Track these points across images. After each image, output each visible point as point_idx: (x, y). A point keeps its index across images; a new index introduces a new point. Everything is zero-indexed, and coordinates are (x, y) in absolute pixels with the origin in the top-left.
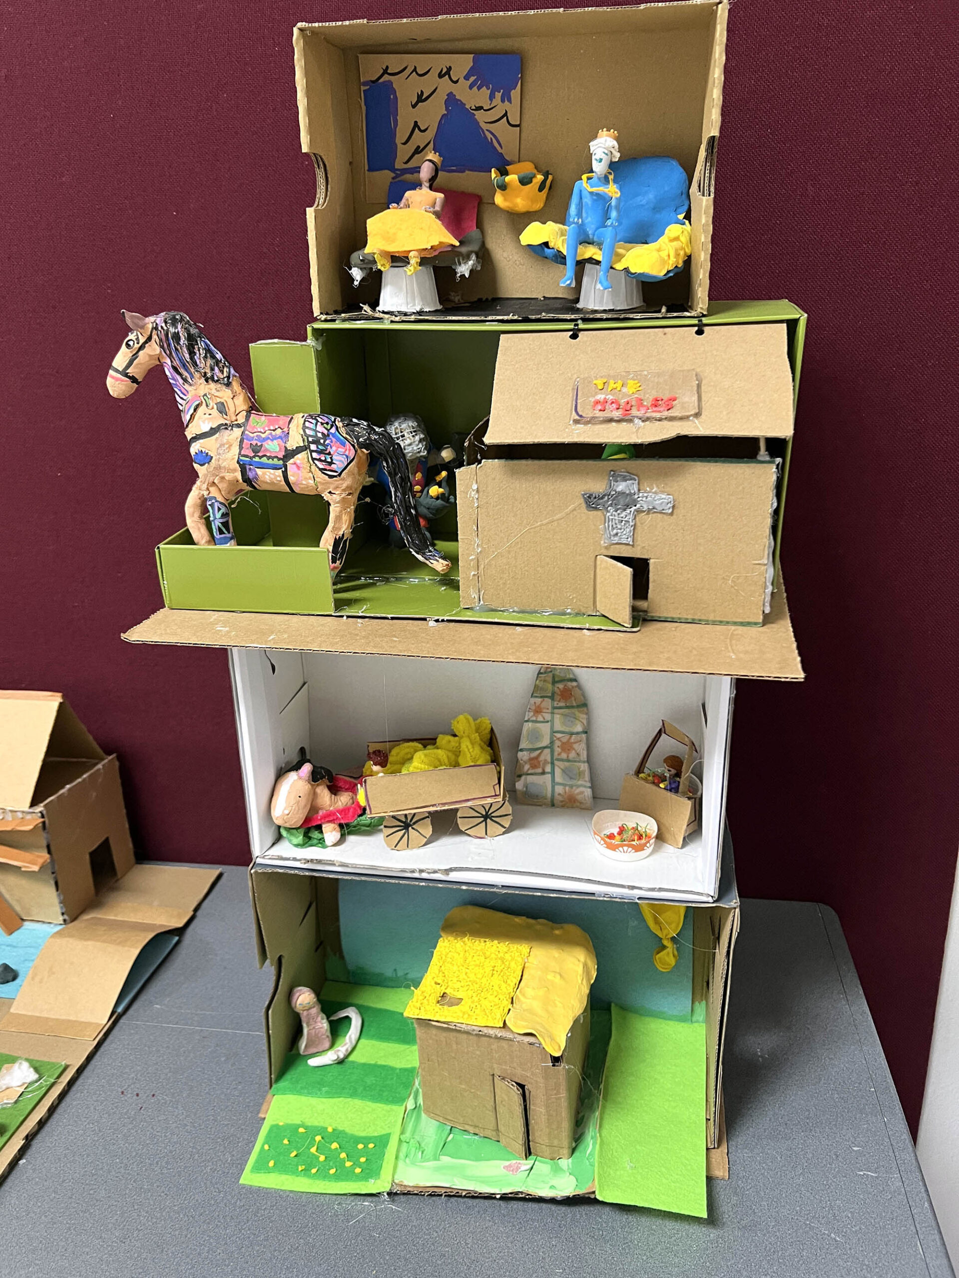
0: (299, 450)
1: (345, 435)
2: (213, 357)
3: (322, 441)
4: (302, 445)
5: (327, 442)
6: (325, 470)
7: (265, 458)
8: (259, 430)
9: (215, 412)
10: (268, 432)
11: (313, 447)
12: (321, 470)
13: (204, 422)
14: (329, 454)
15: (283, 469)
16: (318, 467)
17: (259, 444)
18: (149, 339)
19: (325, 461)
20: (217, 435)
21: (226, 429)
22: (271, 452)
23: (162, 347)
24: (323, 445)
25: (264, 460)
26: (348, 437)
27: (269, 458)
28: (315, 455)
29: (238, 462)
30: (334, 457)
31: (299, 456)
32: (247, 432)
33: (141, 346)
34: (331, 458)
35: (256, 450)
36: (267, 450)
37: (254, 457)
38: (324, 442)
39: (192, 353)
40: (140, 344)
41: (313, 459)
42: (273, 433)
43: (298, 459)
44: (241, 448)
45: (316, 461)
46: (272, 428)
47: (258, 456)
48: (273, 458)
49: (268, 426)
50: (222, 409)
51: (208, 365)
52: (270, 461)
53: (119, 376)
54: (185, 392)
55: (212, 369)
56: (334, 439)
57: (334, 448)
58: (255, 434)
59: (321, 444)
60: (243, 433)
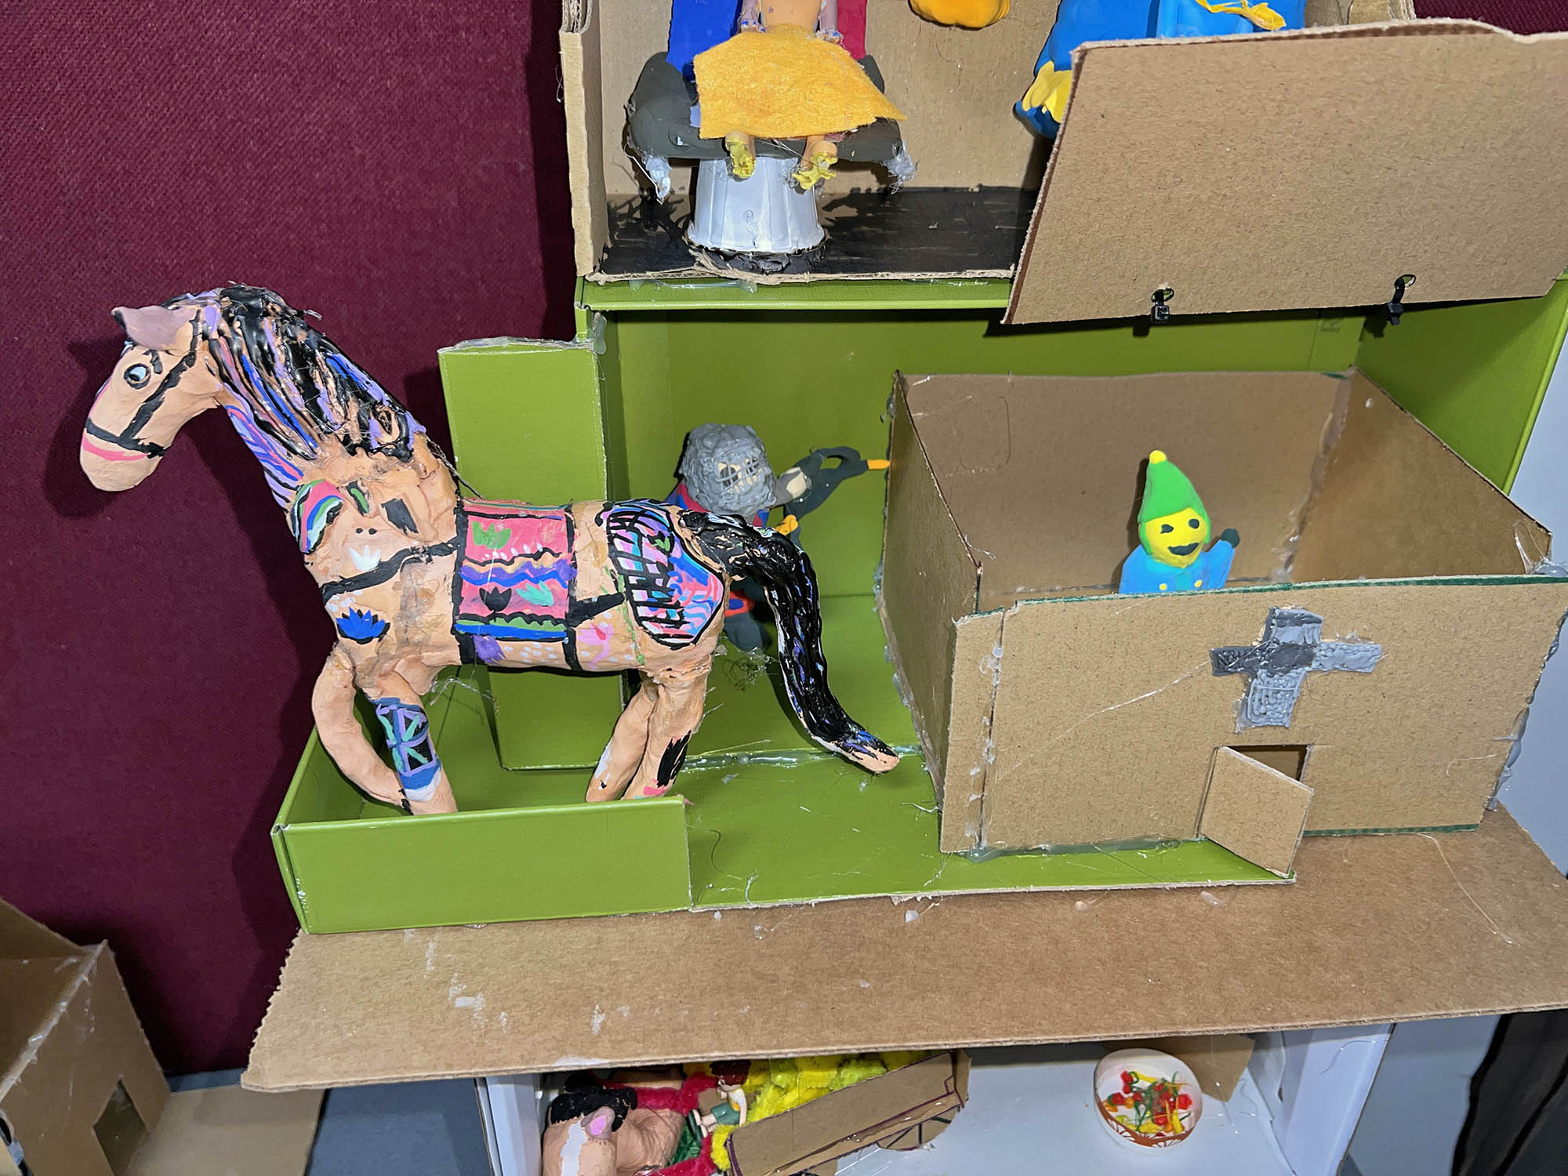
0: (606, 603)
1: (702, 558)
2: (363, 396)
3: (659, 582)
4: (613, 592)
5: (672, 581)
6: (668, 636)
7: (520, 619)
8: (496, 555)
9: (382, 522)
10: (519, 562)
11: (639, 595)
12: (653, 636)
13: (360, 549)
14: (677, 606)
15: (566, 641)
16: (650, 633)
17: (502, 589)
18: (190, 359)
19: (667, 621)
20: (397, 577)
21: (418, 560)
22: (532, 605)
23: (225, 379)
24: (663, 589)
25: (518, 623)
26: (708, 560)
27: (530, 619)
28: (643, 611)
29: (453, 631)
30: (687, 611)
31: (607, 614)
32: (466, 563)
33: (169, 377)
34: (681, 614)
35: (496, 603)
36: (522, 602)
37: (493, 617)
38: (665, 583)
39: (309, 390)
40: (165, 373)
41: (640, 620)
42: (536, 564)
43: (604, 619)
44: (457, 598)
45: (644, 623)
46: (527, 550)
47: (502, 616)
48: (541, 620)
49: (518, 546)
50: (400, 515)
51: (353, 416)
52: (534, 626)
53: (115, 447)
54: (295, 474)
55: (363, 427)
56: (684, 574)
57: (686, 593)
58: (492, 566)
59: (658, 589)
60: (458, 564)
